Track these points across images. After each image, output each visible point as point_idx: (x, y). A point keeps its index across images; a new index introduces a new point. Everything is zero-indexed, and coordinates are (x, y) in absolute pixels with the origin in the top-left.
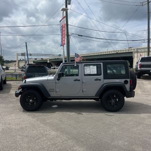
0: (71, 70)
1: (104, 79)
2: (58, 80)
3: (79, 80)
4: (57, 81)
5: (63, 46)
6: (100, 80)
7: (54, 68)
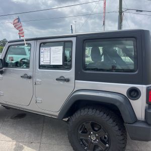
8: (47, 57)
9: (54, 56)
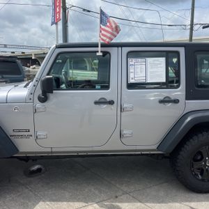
0: (71, 71)
1: (187, 98)
2: (43, 99)
3: (111, 103)
4: (39, 105)
5: (56, 24)
6: (176, 101)
7: (34, 68)
8: (141, 72)
9: (152, 70)
